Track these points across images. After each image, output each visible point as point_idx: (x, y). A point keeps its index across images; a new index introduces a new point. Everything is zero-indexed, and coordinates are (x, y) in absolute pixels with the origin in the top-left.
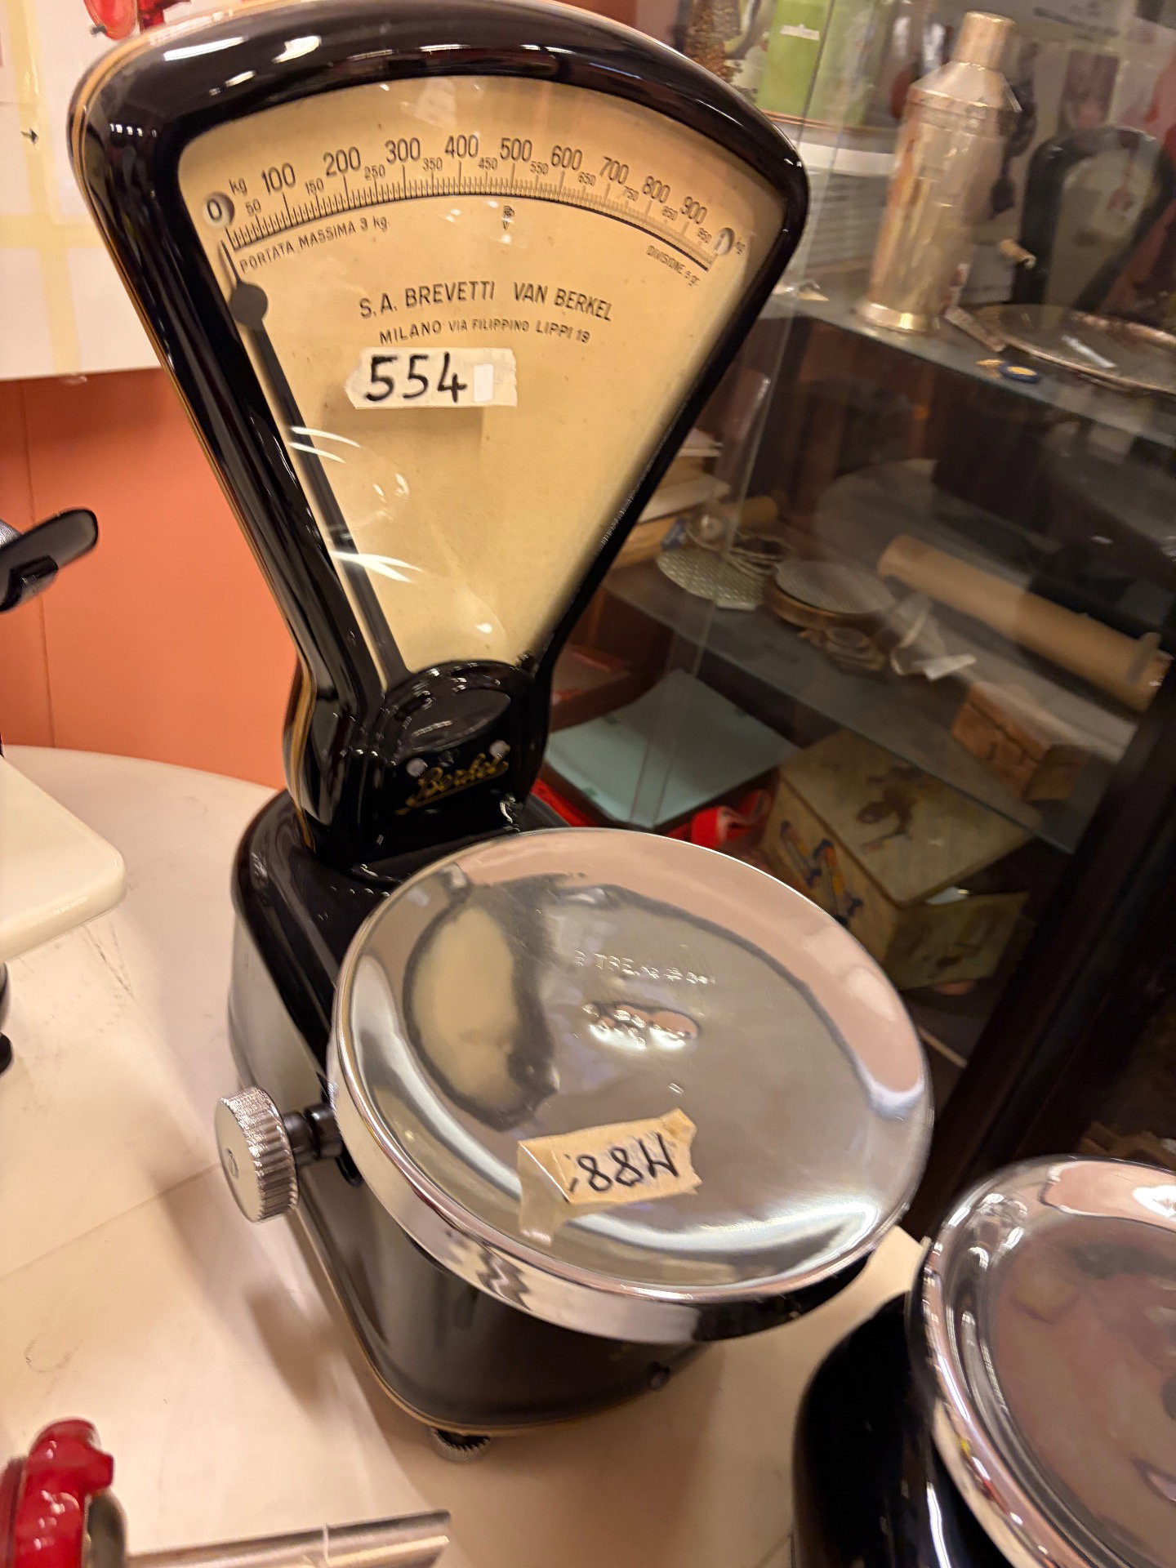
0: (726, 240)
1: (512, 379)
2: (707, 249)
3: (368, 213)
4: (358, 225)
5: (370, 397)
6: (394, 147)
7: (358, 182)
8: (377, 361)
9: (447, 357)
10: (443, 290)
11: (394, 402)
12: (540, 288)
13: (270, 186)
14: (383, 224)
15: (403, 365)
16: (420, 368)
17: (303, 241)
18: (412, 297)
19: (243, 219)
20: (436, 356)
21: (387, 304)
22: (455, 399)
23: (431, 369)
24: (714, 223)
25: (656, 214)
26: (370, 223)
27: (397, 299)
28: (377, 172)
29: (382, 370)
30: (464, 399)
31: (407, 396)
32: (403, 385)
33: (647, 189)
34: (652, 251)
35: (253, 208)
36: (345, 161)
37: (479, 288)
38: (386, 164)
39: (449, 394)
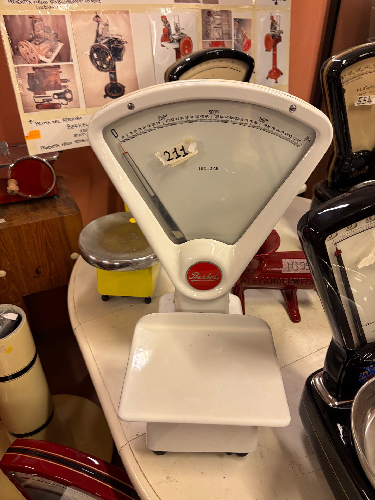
3: (360, 77)
5: (358, 104)
6: (365, 67)
7: (360, 72)
8: (360, 98)
9: (370, 97)
10: (369, 87)
11: (361, 105)
13: (348, 75)
14: (362, 78)
15: (363, 99)
16: (366, 99)
17: (351, 82)
18: (365, 88)
19: (345, 79)
20: (368, 96)
22: (370, 103)
23: (367, 99)
27: (362, 89)
29: (360, 100)
30: (371, 103)
31: (363, 104)
32: (363, 102)
36: (359, 70)
38: (364, 69)
39: (369, 103)
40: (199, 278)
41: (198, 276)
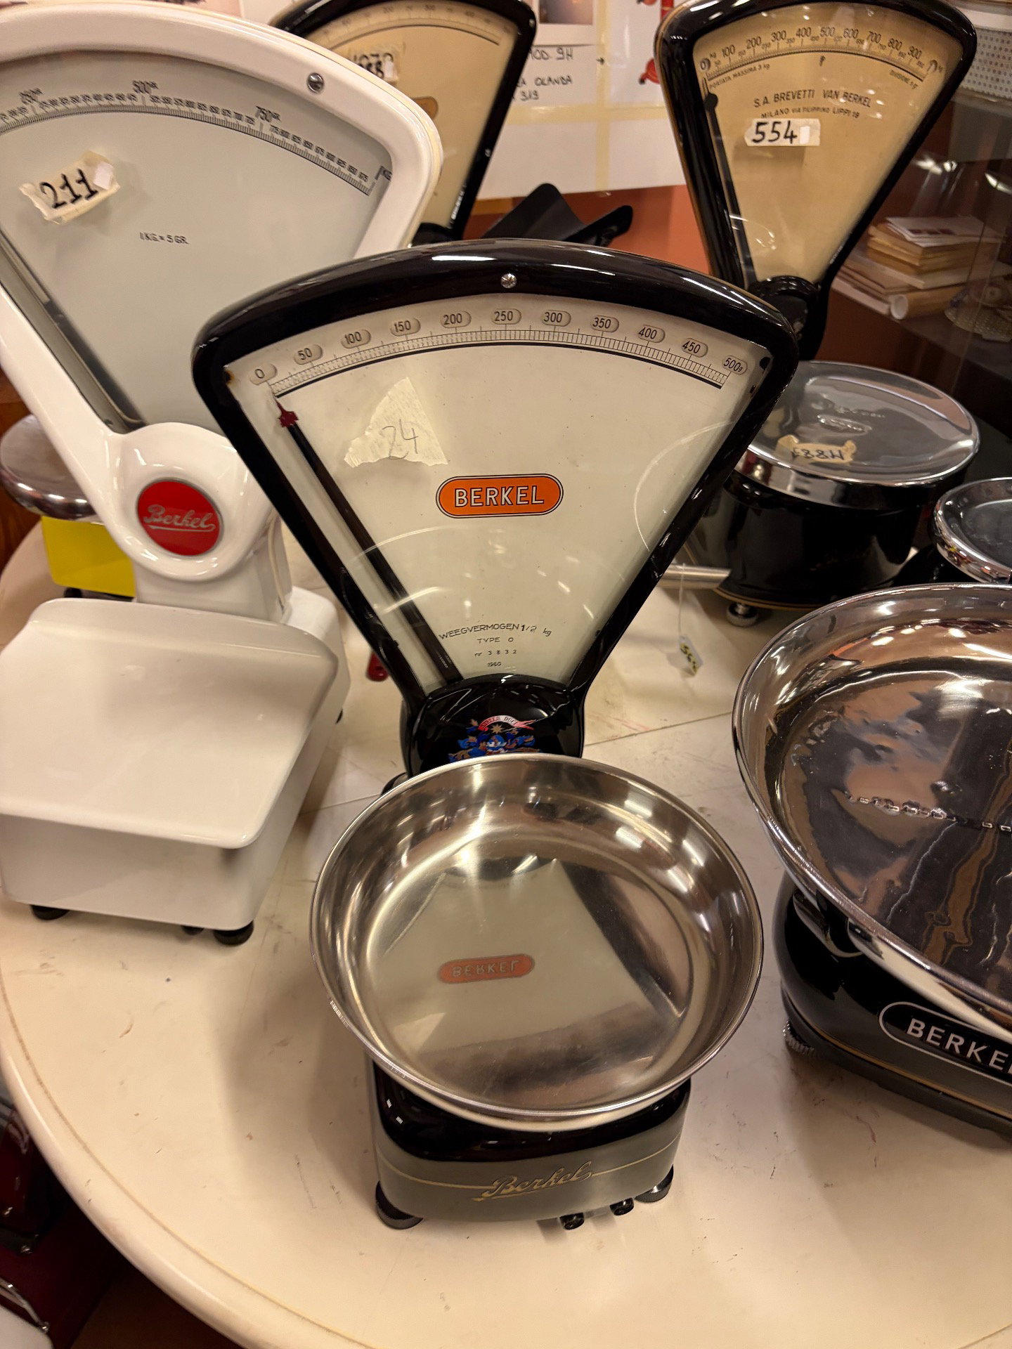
0: (933, 66)
1: (818, 133)
2: (923, 71)
3: (761, 63)
4: (757, 67)
5: (755, 141)
6: (775, 35)
7: (759, 50)
8: (759, 124)
9: (789, 122)
10: (791, 94)
11: (765, 143)
12: (836, 92)
13: (725, 54)
14: (767, 66)
15: (770, 127)
16: (777, 127)
17: (735, 76)
18: (777, 98)
19: (714, 68)
20: (784, 121)
21: (766, 101)
22: (791, 142)
23: (782, 129)
24: (926, 58)
25: (895, 55)
26: (762, 66)
27: (771, 99)
28: (768, 45)
29: (761, 128)
30: (796, 142)
31: (770, 141)
32: (769, 136)
33: (890, 44)
34: (893, 73)
35: (717, 63)
36: (756, 42)
37: (807, 93)
38: (771, 42)
39: (788, 140)
40: (165, 522)
41: (163, 516)
